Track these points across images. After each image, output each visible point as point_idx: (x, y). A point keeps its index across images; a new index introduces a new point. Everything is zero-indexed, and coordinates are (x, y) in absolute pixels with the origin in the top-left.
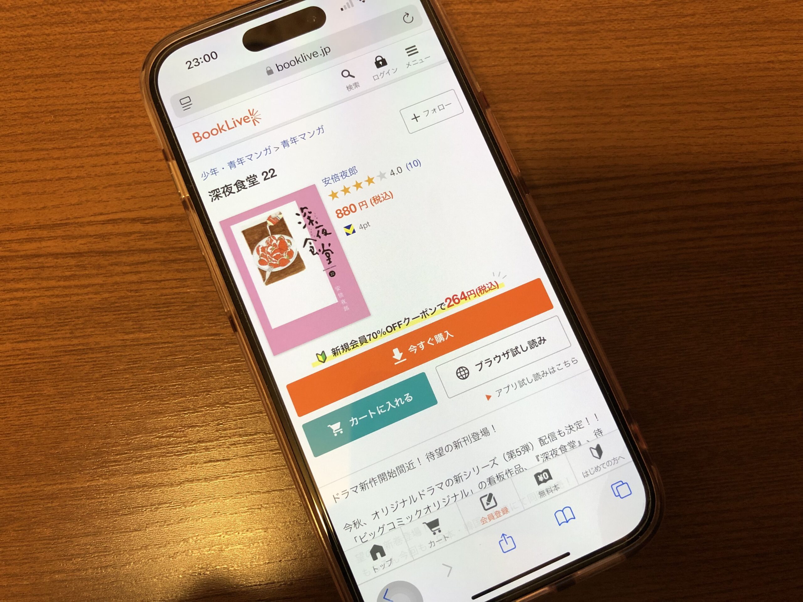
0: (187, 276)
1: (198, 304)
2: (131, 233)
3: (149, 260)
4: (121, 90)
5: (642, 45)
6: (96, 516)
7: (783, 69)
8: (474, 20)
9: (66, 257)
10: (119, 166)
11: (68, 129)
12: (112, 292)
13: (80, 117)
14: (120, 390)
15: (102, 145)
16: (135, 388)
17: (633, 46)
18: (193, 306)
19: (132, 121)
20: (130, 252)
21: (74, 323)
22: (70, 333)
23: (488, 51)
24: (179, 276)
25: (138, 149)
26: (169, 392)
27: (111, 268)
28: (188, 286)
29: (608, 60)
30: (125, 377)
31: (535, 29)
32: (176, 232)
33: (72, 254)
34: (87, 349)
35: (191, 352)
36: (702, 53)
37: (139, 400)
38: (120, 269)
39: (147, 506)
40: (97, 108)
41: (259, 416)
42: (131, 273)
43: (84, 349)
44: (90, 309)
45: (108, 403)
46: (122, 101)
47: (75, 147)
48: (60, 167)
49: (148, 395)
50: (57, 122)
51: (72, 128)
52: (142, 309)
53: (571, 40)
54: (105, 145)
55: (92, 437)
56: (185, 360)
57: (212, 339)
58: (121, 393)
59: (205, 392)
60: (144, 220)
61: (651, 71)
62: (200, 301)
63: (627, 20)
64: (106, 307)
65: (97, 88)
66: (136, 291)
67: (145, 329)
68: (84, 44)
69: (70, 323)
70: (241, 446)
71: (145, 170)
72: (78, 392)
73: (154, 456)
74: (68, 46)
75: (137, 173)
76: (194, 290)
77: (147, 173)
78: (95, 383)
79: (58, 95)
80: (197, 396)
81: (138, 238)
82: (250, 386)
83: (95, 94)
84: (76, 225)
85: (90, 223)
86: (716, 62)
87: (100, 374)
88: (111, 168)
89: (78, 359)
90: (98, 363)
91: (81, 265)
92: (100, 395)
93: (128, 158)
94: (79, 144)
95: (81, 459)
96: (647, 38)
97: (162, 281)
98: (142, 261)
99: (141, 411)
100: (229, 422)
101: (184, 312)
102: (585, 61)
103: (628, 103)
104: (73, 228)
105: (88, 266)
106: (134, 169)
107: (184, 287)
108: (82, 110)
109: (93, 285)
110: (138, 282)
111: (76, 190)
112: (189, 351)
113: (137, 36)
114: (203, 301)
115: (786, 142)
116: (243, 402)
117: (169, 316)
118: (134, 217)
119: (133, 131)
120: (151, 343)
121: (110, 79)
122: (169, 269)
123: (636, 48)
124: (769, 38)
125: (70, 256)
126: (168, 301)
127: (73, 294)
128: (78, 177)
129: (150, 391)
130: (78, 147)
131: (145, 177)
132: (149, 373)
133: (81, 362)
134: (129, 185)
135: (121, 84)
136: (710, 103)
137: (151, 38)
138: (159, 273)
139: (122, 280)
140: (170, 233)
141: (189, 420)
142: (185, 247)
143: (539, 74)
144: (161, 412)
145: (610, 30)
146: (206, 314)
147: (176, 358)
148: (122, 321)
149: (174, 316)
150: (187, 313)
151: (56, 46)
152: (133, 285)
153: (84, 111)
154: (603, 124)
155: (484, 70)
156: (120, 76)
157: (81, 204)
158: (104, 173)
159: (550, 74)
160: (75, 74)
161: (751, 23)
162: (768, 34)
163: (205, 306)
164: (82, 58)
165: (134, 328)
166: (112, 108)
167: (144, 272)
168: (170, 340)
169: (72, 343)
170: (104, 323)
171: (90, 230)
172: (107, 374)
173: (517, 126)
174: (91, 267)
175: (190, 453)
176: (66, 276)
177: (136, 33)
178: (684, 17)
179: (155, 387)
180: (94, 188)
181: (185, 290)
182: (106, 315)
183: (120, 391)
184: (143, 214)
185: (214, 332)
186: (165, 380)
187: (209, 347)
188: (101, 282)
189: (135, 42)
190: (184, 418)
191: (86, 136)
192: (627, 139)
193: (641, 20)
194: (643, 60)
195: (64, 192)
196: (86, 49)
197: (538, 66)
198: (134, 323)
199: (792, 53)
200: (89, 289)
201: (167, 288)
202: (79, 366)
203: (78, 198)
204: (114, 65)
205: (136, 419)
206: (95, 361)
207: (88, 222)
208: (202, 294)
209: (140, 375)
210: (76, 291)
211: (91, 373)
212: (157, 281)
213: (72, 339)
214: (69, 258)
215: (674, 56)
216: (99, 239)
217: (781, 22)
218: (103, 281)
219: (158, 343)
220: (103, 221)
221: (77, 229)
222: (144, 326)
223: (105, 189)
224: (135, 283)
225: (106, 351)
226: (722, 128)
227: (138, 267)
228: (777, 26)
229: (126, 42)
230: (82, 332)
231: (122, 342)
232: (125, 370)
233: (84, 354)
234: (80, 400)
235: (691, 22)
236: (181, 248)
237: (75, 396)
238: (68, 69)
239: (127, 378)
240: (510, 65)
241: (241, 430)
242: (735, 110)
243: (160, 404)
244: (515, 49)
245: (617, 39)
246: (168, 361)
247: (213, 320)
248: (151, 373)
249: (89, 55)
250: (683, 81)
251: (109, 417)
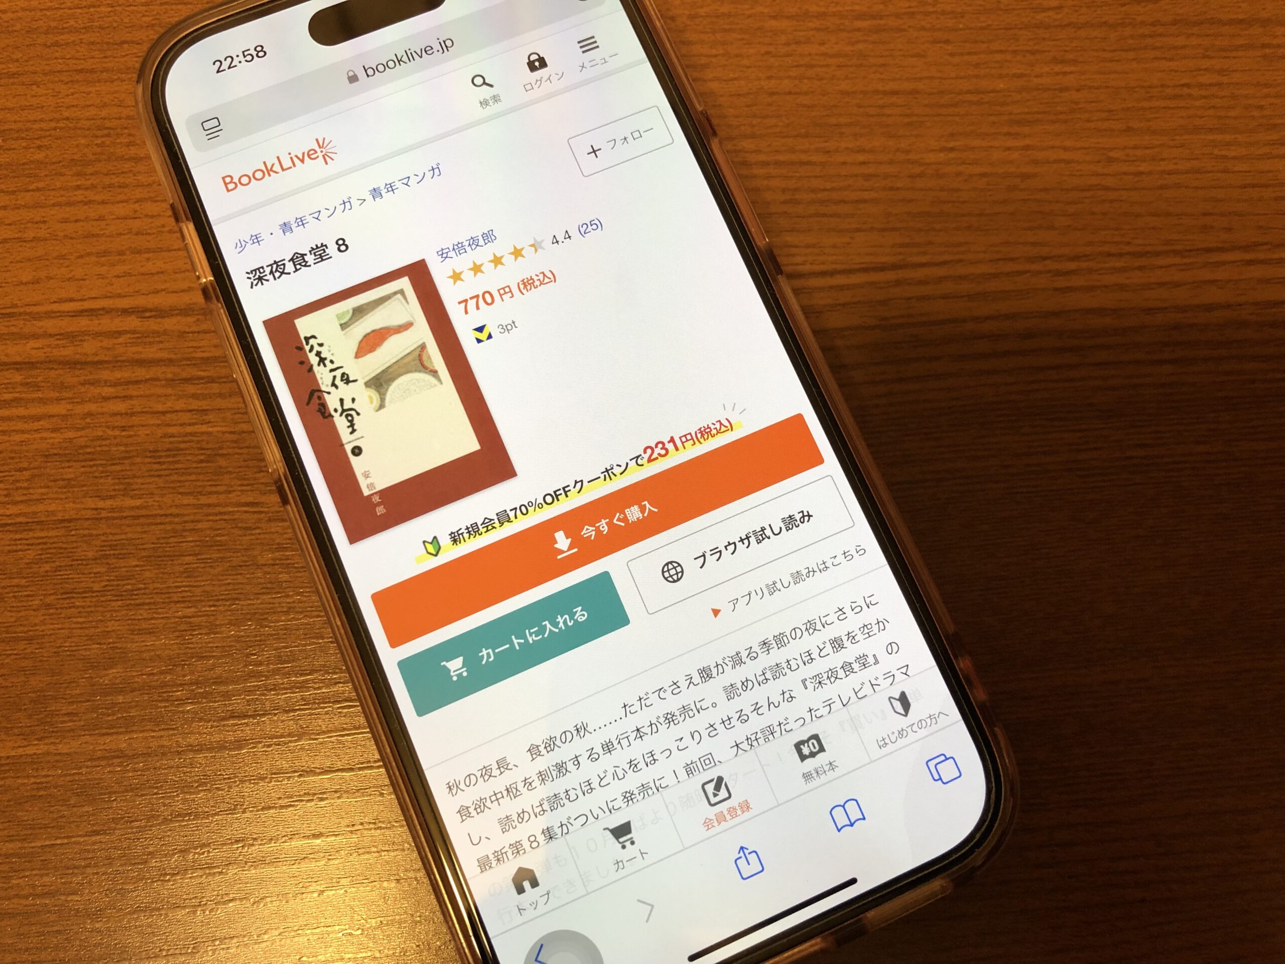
0: (209, 405)
1: (224, 452)
2: (120, 333)
3: (148, 377)
4: (116, 100)
5: (975, 53)
6: (30, 807)
7: (1205, 97)
8: (702, 7)
9: (8, 370)
10: (104, 223)
11: (25, 161)
12: (83, 429)
13: (46, 142)
14: (85, 592)
15: (78, 187)
16: (113, 590)
17: (962, 54)
18: (216, 455)
19: (133, 151)
20: (117, 363)
21: (13, 478)
22: (6, 496)
23: (723, 55)
24: (195, 404)
25: (138, 197)
26: (169, 598)
27: (83, 389)
28: (209, 422)
29: (919, 75)
30: (95, 571)
31: (801, 23)
32: (195, 332)
33: (16, 363)
34: (33, 522)
35: (208, 532)
36: (1073, 68)
37: (115, 611)
38: (98, 391)
39: (118, 793)
40: (75, 128)
41: (320, 643)
42: (116, 397)
43: (28, 523)
44: (42, 456)
45: (63, 615)
46: (116, 118)
47: (33, 190)
48: (7, 222)
49: (133, 602)
50: (7, 149)
51: (31, 159)
52: (130, 457)
53: (858, 42)
54: (84, 189)
55: (31, 672)
56: (197, 546)
57: (246, 512)
58: (86, 597)
59: (227, 600)
60: (143, 311)
61: (991, 95)
62: (229, 447)
63: (953, 12)
64: (70, 454)
65: (76, 96)
66: (123, 428)
67: (135, 492)
68: (61, 27)
69: (6, 478)
70: (286, 693)
71: (148, 231)
72: (11, 595)
73: (136, 706)
74: (36, 29)
75: (137, 234)
76: (219, 429)
77: (153, 236)
78: (42, 581)
79: (13, 106)
80: (214, 606)
81: (131, 341)
82: (306, 592)
83: (73, 106)
84: (27, 317)
85: (49, 315)
86: (1095, 84)
87: (53, 565)
88: (93, 226)
89: (16, 540)
90: (50, 546)
91: (30, 382)
92: (49, 600)
93: (121, 210)
94: (41, 185)
95: (9, 709)
96: (983, 42)
97: (167, 412)
98: (136, 379)
99: (119, 630)
100: (266, 651)
101: (200, 465)
102: (882, 77)
103: (951, 144)
104: (22, 322)
105: (43, 384)
106: (131, 229)
107: (202, 424)
108: (49, 130)
109: (50, 416)
110: (126, 414)
111: (30, 260)
112: (206, 529)
113: (148, 16)
114: (234, 448)
115: (1210, 214)
116: (293, 618)
117: (176, 471)
118: (127, 306)
119: (133, 167)
120: (142, 516)
121: (99, 81)
122: (180, 393)
123: (966, 57)
124: (1184, 47)
125: (13, 369)
126: (176, 445)
127: (14, 431)
128: (35, 239)
129: (136, 595)
130: (38, 190)
131: (148, 241)
132: (137, 566)
133: (21, 544)
134: (121, 253)
135: (116, 92)
136: (1085, 148)
137: (170, 20)
138: (163, 398)
139: (100, 410)
140: (185, 335)
141: (200, 645)
142: (208, 358)
143: (806, 93)
144: (154, 632)
145: (923, 29)
146: (237, 470)
147: (184, 542)
148: (96, 477)
149: (183, 471)
150: (205, 467)
151: (15, 28)
152: (119, 417)
153: (53, 132)
154: (909, 177)
155: (714, 86)
156: (116, 77)
157: (38, 283)
158: (80, 232)
159: (824, 95)
160: (45, 74)
161: (1153, 24)
162: (1181, 41)
163: (236, 456)
164: (56, 48)
165: (115, 490)
166: (99, 128)
167: (137, 397)
168: (174, 511)
169: (8, 513)
170: (64, 480)
171: (49, 325)
172: (64, 566)
173: (768, 177)
174: (49, 387)
175: (200, 703)
176: (5, 400)
177: (146, 11)
178: (1044, 12)
179: (145, 588)
180: (63, 257)
181: (204, 428)
182: (69, 467)
183: (84, 595)
184: (140, 301)
185: (251, 499)
186: (162, 578)
187: (240, 525)
188: (64, 412)
189: (144, 25)
190: (192, 643)
191: (53, 172)
192: (949, 202)
193: (973, 14)
194: (977, 76)
195: (11, 262)
196: (63, 34)
197: (806, 81)
198: (117, 481)
199: (1221, 72)
200: (41, 423)
201: (175, 425)
202: (16, 551)
203: (35, 273)
204: (106, 60)
205: (109, 644)
206: (45, 543)
207: (46, 313)
208: (233, 436)
209: (120, 567)
210: (20, 425)
211: (37, 564)
212: (158, 412)
213: (7, 506)
214: (12, 371)
215: (1028, 72)
216: (64, 342)
217: (1202, 23)
218: (68, 410)
219: (156, 515)
220: (74, 312)
221: (28, 323)
222: (134, 487)
223: (79, 260)
224: (121, 414)
225: (64, 527)
226: (1107, 189)
227: (128, 389)
228: (1196, 28)
229: (126, 25)
230: (26, 495)
231: (95, 512)
232: (96, 559)
233: (25, 530)
234: (15, 609)
235: (1055, 20)
236: (202, 358)
237: (6, 602)
238: (32, 65)
239: (99, 573)
240: (759, 79)
241: (285, 666)
242: (1125, 161)
243: (151, 619)
244: (768, 53)
245: (935, 42)
246: (169, 545)
247: (248, 479)
248: (142, 566)
249: (68, 43)
250: (1044, 112)
251: (63, 638)
